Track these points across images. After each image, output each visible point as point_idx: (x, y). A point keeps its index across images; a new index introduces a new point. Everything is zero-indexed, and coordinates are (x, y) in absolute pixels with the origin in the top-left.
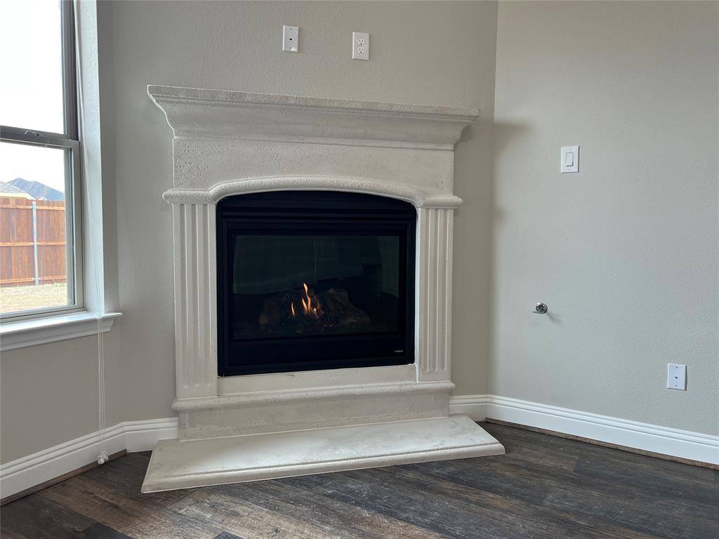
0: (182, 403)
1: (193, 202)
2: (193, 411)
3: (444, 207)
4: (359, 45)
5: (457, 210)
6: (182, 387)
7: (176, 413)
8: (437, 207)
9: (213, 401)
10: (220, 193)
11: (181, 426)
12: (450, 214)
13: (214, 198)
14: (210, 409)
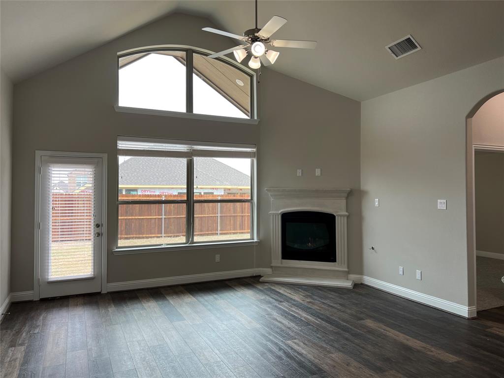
0: (273, 265)
1: (276, 214)
2: (275, 267)
3: (344, 216)
4: (318, 172)
5: (348, 217)
6: (273, 261)
7: (271, 267)
8: (341, 216)
9: (280, 265)
10: (281, 212)
11: (273, 271)
12: (346, 218)
13: (280, 213)
14: (279, 267)
